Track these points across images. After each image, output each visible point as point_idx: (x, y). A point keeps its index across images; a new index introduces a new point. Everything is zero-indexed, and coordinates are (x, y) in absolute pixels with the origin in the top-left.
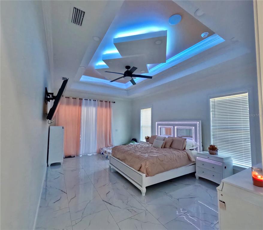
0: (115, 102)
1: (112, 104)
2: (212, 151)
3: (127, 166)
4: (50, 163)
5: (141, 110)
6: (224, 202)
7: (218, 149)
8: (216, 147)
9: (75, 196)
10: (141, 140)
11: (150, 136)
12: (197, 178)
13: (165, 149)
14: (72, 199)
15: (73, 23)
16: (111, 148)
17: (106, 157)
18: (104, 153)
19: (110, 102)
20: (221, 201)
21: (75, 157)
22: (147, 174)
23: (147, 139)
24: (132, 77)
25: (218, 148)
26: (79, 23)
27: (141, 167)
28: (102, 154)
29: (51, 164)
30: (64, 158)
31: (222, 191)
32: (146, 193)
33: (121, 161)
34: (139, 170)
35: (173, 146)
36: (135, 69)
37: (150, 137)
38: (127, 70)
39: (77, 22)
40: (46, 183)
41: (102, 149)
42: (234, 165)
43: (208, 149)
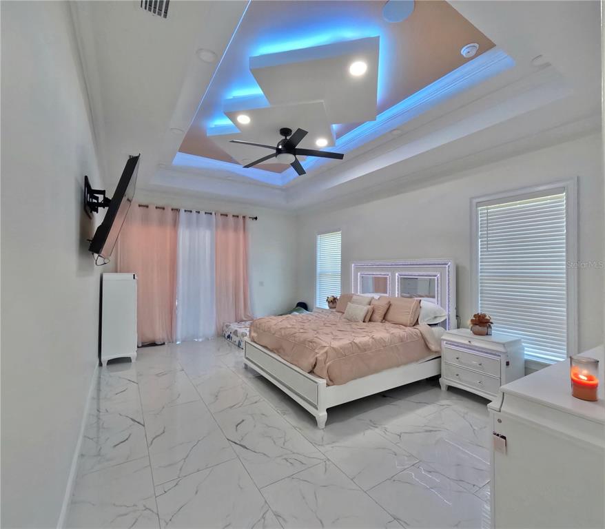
0: (256, 218)
1: (249, 222)
2: (477, 326)
3: (285, 362)
4: (105, 358)
5: (319, 237)
6: (504, 437)
7: (492, 323)
8: (487, 317)
9: (164, 432)
10: (318, 306)
11: (338, 296)
12: (444, 388)
13: (371, 324)
14: (156, 437)
15: (146, 8)
16: (248, 323)
17: (237, 343)
18: (231, 335)
19: (244, 217)
20: (498, 435)
21: (164, 344)
22: (331, 380)
23: (333, 302)
24: (295, 155)
25: (491, 321)
26: (160, 10)
27: (315, 365)
28: (229, 337)
29: (109, 361)
30: (138, 347)
31: (500, 411)
32: (327, 423)
33: (271, 351)
34: (311, 372)
35: (389, 317)
36: (301, 134)
37: (338, 298)
38: (284, 138)
39: (155, 8)
40: (98, 404)
41: (227, 326)
42: (526, 357)
43: (469, 322)
